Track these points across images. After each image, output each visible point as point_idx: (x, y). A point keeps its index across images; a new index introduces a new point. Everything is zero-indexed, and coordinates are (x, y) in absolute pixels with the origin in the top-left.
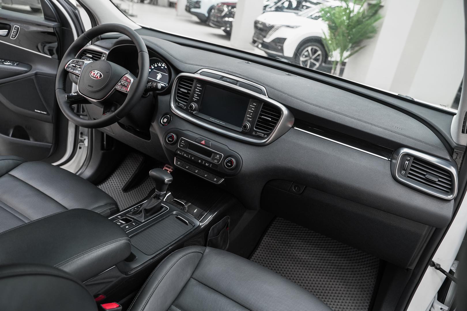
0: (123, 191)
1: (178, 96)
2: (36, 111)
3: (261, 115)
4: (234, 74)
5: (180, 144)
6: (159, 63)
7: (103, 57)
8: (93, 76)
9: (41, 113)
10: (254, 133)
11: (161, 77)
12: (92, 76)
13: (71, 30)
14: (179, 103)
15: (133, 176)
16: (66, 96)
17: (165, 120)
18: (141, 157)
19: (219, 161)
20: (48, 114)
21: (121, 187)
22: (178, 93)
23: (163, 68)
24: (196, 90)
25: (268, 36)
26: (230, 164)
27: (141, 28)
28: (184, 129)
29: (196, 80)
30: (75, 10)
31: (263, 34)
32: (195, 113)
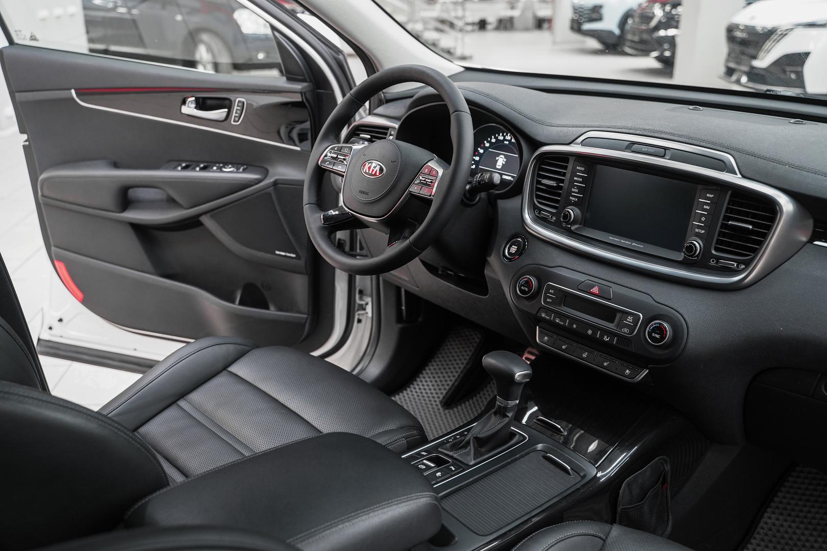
0: (443, 406)
1: (538, 197)
2: (277, 252)
3: (727, 218)
4: (656, 135)
5: (546, 297)
6: (499, 135)
7: (391, 135)
8: (367, 171)
9: (285, 256)
10: (713, 261)
11: (504, 163)
12: (365, 173)
13: (330, 92)
14: (540, 210)
15: (462, 375)
16: (322, 217)
17: (514, 249)
18: (476, 335)
19: (632, 329)
20: (298, 257)
21: (439, 397)
22: (538, 189)
23: (507, 143)
24: (575, 178)
25: (761, 54)
26: (657, 336)
27: (463, 69)
28: (553, 265)
29: (575, 157)
30: (339, 55)
31: (751, 51)
32: (576, 229)
